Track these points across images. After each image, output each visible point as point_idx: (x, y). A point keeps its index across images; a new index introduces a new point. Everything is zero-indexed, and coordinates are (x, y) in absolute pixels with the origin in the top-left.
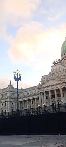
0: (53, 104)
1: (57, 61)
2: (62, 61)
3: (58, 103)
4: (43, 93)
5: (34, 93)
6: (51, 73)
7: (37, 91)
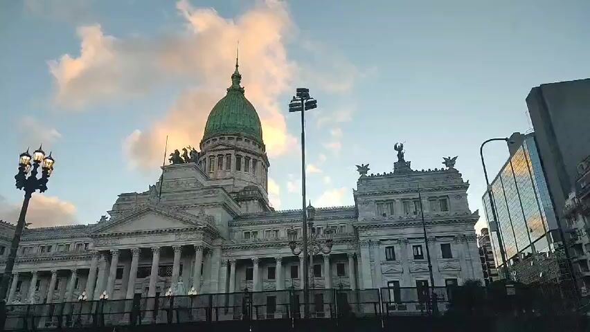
0: (137, 296)
1: (185, 155)
2: (202, 159)
3: (158, 294)
4: (108, 254)
5: (71, 248)
6: (157, 190)
7: (86, 244)
